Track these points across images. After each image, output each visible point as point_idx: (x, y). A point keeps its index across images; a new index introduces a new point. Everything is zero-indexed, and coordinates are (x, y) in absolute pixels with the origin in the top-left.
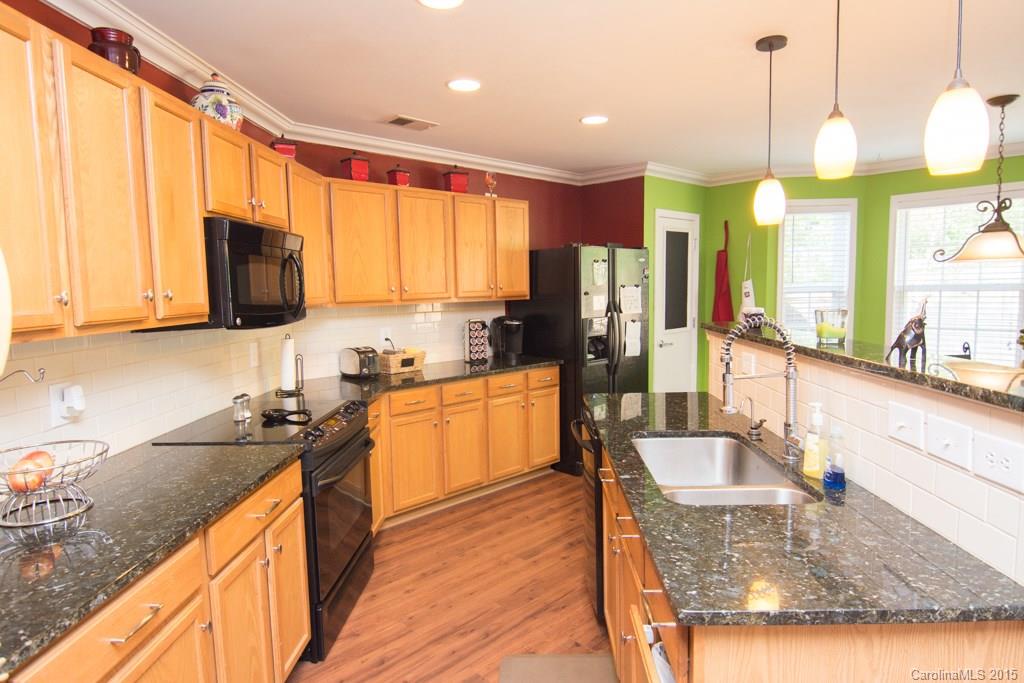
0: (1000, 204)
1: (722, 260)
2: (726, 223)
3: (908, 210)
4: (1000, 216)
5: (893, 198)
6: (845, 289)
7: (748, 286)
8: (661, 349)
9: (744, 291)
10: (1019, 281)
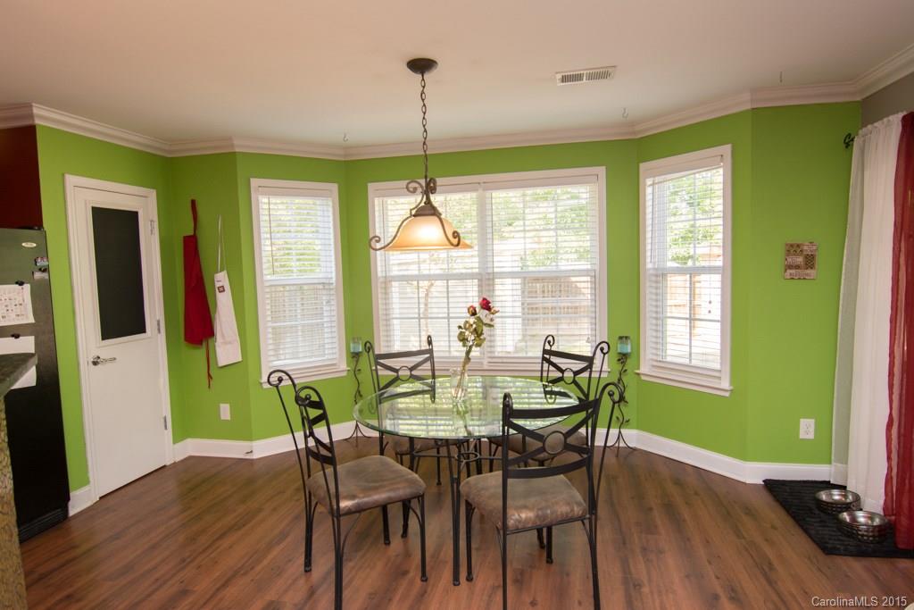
0: (428, 184)
1: (191, 247)
2: (193, 203)
3: (385, 199)
4: (428, 198)
5: (370, 185)
6: (334, 280)
7: (222, 278)
8: (96, 367)
9: (218, 285)
10: (477, 270)
